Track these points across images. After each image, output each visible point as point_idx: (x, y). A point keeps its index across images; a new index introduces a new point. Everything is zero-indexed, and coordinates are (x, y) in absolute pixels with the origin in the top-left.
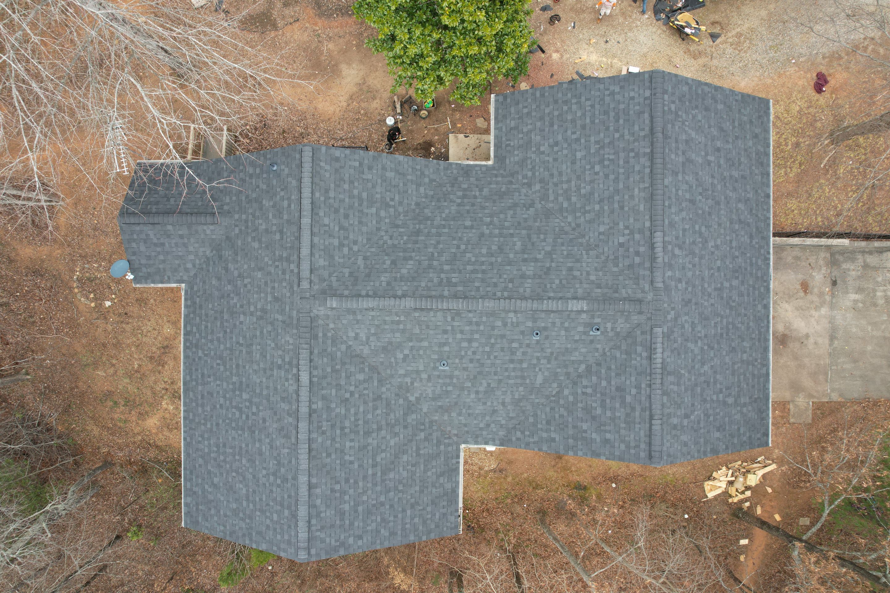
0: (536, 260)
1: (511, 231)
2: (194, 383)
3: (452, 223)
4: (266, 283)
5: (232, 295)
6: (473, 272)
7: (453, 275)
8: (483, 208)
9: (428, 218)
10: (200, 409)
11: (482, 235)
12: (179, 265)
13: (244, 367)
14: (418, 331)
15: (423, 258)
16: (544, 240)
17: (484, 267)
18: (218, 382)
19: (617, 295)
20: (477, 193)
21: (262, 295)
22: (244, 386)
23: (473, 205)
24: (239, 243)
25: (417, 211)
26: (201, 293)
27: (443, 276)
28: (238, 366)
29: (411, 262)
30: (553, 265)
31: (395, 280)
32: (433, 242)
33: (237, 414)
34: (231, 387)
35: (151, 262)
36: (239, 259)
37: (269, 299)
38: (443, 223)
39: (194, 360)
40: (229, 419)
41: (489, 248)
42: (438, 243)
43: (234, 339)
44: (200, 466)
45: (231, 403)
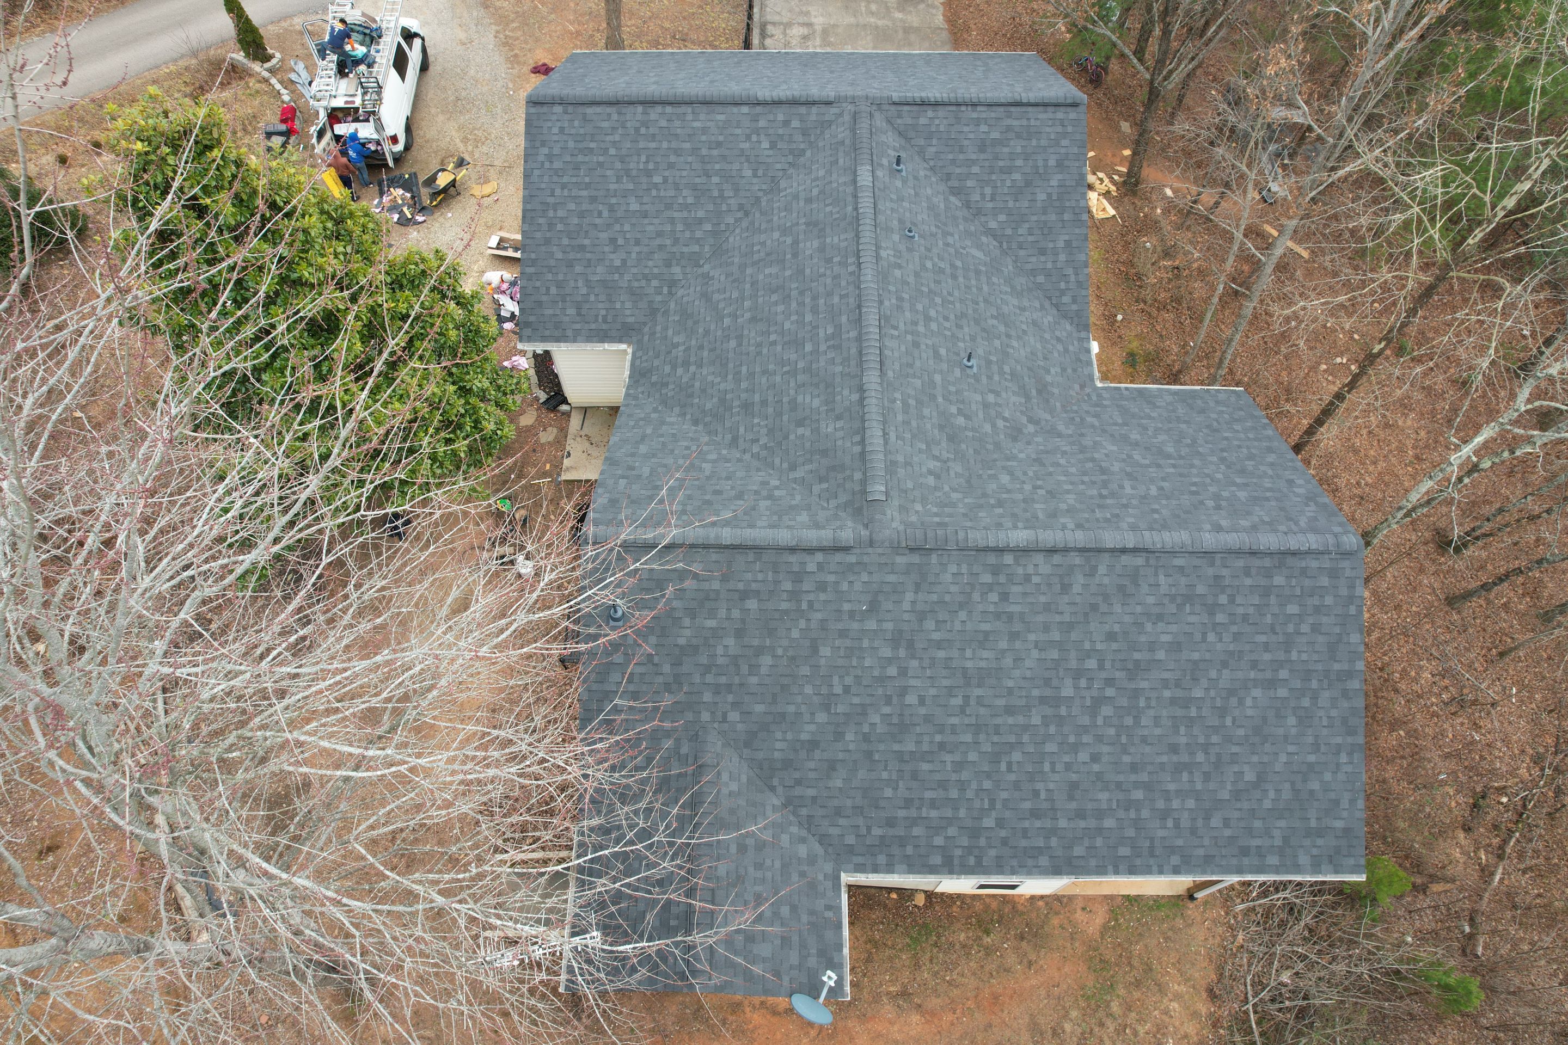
0: (796, 242)
1: (748, 286)
2: (1054, 842)
3: (731, 365)
4: (843, 634)
5: (866, 729)
6: (815, 310)
7: (822, 334)
8: (707, 332)
9: (723, 401)
10: (1109, 823)
11: (753, 320)
12: (802, 874)
13: (1010, 691)
14: (918, 383)
15: (792, 384)
16: (763, 244)
17: (807, 300)
18: (1047, 767)
19: (847, 142)
20: (681, 348)
21: (866, 643)
22: (1048, 692)
23: (701, 347)
24: (759, 708)
25: (708, 419)
26: (860, 821)
27: (823, 347)
28: (1009, 710)
29: (800, 399)
30: (802, 221)
31: (833, 410)
32: (764, 380)
33: (1107, 710)
34: (1052, 729)
35: (795, 939)
36: (791, 709)
37: (871, 625)
38: (730, 377)
39: (1005, 842)
40: (1119, 736)
41: (776, 303)
42: (765, 372)
43: (955, 720)
44: (1226, 822)
45: (1085, 729)
